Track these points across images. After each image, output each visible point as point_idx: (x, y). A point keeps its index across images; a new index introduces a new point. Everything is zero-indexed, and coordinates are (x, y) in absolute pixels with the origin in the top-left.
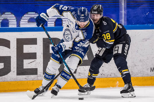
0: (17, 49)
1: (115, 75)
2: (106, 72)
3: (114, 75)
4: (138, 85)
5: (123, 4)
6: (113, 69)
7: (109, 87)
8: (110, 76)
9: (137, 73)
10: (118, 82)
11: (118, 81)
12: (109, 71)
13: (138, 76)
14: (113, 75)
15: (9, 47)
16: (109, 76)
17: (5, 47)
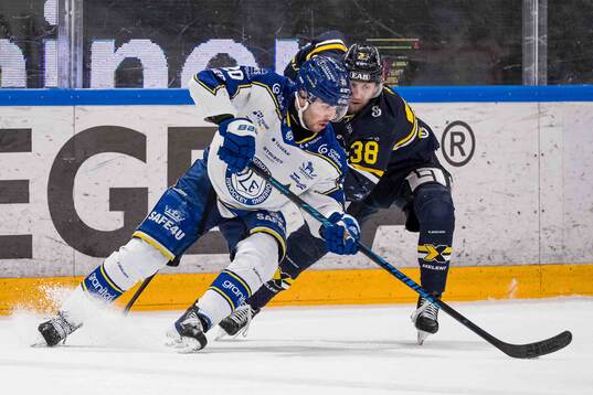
0: (168, 162)
1: (505, 257)
2: (474, 247)
3: (501, 257)
4: (582, 294)
5: (535, 14)
6: (497, 238)
7: (486, 298)
8: (488, 262)
9: (579, 250)
10: (514, 282)
11: (516, 277)
12: (484, 244)
13: (582, 260)
14: (498, 259)
15: (142, 157)
16: (485, 261)
17: (131, 155)
